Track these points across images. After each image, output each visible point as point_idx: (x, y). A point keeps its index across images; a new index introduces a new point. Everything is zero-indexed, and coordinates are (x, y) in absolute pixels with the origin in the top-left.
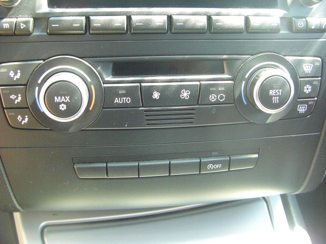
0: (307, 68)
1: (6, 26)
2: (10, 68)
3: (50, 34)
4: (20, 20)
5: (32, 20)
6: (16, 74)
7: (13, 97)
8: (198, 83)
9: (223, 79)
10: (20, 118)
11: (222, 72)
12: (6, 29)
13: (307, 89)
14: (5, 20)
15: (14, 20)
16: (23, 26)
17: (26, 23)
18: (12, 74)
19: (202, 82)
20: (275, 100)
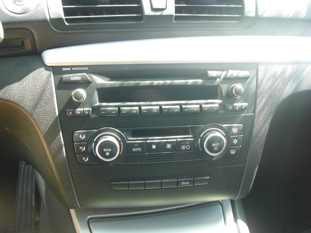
0: (235, 131)
1: (78, 113)
2: (80, 133)
3: (100, 116)
4: (85, 109)
5: (91, 109)
6: (83, 137)
7: (81, 148)
8: (175, 140)
9: (189, 137)
10: (84, 158)
11: (189, 134)
12: (79, 114)
13: (235, 141)
14: (78, 109)
15: (82, 109)
16: (87, 113)
17: (89, 111)
18: (81, 136)
19: (178, 140)
20: (216, 149)
